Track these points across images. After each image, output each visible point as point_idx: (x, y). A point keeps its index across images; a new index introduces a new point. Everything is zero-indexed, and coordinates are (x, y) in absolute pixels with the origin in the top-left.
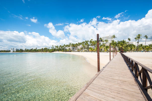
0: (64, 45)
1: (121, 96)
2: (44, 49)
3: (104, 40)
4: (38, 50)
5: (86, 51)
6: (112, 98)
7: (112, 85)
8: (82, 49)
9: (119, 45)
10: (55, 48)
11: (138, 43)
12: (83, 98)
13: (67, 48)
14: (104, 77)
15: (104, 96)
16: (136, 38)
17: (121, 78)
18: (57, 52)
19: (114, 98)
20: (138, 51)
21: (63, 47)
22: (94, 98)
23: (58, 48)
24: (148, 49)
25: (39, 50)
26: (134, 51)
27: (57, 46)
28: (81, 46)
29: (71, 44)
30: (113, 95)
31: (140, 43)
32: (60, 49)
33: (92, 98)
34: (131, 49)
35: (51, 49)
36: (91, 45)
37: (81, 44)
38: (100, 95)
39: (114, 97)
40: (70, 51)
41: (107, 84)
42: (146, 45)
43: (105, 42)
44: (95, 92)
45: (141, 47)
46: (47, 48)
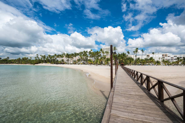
0: (55, 55)
1: (148, 112)
2: (21, 58)
3: (104, 52)
4: (10, 61)
5: (84, 64)
6: (142, 114)
7: (134, 101)
8: (79, 60)
9: (120, 58)
10: (40, 59)
11: (136, 56)
12: (114, 121)
13: (59, 59)
14: (121, 93)
15: (134, 115)
16: (134, 52)
17: (137, 93)
18: (44, 64)
19: (143, 115)
20: (136, 65)
21: (54, 57)
22: (126, 118)
23: (45, 59)
24: (144, 63)
25: (12, 60)
26: (133, 65)
27: (45, 56)
28: (78, 57)
29: (64, 54)
30: (140, 112)
31: (138, 57)
32: (49, 60)
33: (124, 119)
34: (131, 62)
35: (34, 59)
36: (90, 57)
37: (78, 54)
38: (130, 114)
39: (142, 113)
40: (63, 64)
41: (128, 100)
42: (142, 58)
43: (105, 54)
44: (122, 111)
45: (138, 61)
46: (28, 58)
